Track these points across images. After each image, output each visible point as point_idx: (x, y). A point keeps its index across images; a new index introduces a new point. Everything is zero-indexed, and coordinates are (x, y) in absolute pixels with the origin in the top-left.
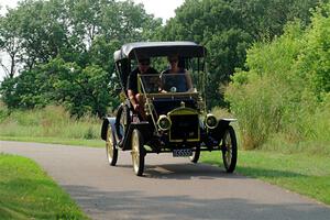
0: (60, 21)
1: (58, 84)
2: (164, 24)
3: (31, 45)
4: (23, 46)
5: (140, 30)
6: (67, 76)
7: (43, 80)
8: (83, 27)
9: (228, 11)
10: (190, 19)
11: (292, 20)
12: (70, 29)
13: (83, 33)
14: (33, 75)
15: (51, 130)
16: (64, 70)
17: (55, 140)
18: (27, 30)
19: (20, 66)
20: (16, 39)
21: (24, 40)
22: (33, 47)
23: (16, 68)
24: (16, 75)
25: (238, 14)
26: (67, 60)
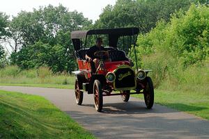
0: (40, 22)
1: (40, 55)
2: (94, 23)
3: (25, 35)
4: (21, 35)
5: (81, 26)
6: (44, 50)
7: (32, 53)
8: (51, 25)
9: (127, 16)
10: (107, 20)
11: (160, 20)
12: (45, 26)
13: (52, 28)
14: (27, 51)
15: (45, 80)
16: (43, 48)
17: (49, 85)
18: (23, 27)
19: (20, 46)
20: (18, 32)
21: (22, 33)
22: (26, 36)
23: (18, 47)
24: (18, 50)
25: (132, 17)
26: (44, 42)
